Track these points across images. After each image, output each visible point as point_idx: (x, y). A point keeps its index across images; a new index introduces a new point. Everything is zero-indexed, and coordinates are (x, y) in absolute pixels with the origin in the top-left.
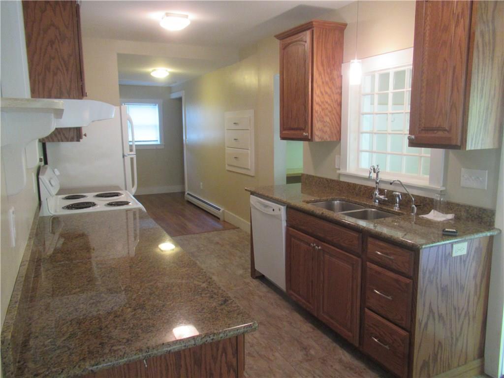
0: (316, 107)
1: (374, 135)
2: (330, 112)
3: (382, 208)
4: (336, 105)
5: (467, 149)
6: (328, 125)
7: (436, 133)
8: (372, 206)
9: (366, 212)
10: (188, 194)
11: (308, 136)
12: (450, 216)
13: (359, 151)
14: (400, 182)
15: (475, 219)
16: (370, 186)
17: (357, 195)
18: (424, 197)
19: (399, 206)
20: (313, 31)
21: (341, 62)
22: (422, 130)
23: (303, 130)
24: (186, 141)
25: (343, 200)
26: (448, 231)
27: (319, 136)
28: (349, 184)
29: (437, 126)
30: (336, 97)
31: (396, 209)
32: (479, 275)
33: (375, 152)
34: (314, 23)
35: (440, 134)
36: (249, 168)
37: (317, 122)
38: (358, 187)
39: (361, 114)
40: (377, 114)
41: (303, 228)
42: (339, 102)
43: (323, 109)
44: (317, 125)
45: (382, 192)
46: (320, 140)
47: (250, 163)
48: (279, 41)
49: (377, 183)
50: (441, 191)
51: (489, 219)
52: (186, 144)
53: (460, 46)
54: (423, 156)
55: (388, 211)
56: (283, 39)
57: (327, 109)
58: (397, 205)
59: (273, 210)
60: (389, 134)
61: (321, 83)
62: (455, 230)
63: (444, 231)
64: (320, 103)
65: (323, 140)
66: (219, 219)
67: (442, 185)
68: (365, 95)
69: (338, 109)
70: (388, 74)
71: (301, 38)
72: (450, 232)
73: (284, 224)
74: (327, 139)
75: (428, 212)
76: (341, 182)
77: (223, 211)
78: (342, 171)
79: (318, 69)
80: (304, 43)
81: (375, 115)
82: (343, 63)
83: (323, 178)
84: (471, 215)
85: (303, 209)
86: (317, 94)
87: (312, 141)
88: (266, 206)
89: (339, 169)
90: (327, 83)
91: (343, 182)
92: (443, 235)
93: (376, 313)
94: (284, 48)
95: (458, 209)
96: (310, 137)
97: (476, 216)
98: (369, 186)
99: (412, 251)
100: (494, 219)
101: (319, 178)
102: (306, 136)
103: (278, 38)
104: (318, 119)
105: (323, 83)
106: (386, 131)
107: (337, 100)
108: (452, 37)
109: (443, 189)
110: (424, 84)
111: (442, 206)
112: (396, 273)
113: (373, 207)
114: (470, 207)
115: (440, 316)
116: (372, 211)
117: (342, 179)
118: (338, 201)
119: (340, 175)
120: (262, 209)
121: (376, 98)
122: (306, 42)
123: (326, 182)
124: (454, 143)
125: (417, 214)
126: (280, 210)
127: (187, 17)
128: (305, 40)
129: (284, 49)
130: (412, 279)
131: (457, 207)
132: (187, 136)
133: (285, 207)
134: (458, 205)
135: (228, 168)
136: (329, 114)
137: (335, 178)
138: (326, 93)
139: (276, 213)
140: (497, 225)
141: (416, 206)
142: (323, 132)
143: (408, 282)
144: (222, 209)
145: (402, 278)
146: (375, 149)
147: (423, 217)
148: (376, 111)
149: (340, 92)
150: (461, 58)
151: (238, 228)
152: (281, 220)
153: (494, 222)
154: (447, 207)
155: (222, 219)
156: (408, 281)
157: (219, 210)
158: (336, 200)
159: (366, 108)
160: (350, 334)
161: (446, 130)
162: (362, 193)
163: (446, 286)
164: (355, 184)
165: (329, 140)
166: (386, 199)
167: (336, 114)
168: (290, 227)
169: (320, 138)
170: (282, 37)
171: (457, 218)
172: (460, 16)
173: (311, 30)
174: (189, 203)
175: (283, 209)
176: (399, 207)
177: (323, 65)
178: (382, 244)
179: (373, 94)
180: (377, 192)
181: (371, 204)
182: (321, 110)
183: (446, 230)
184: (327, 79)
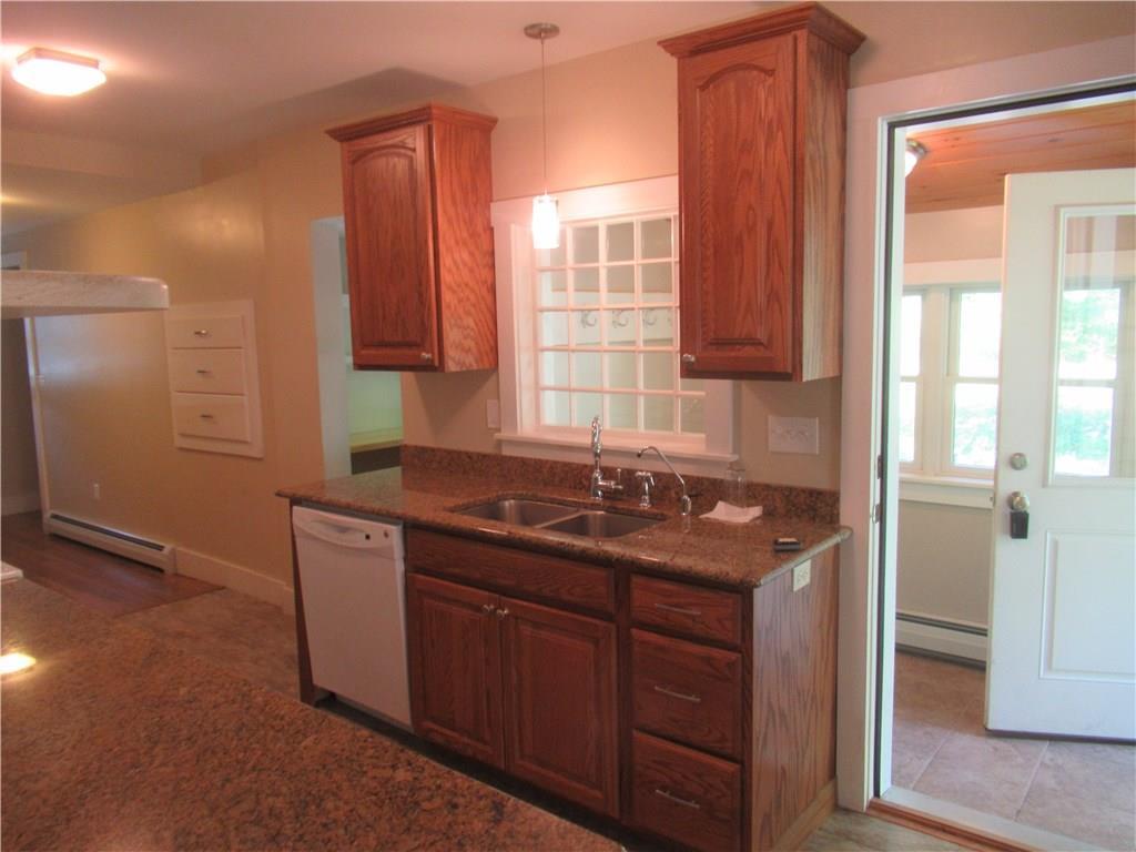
0: (447, 296)
1: (571, 354)
2: (474, 306)
3: (615, 508)
4: (484, 291)
5: (804, 380)
6: (472, 334)
7: (739, 350)
8: (592, 504)
9: (583, 519)
10: (55, 517)
11: (433, 361)
12: (756, 511)
13: (538, 388)
14: (655, 449)
15: (803, 511)
16: (576, 461)
17: (546, 484)
18: (698, 478)
19: (651, 499)
20: (430, 128)
21: (489, 200)
22: (711, 344)
23: (419, 345)
24: (37, 379)
25: (521, 497)
26: (784, 543)
27: (457, 359)
28: (523, 461)
29: (743, 337)
30: (485, 273)
31: (645, 505)
32: (826, 620)
33: (574, 390)
34: (434, 111)
35: (749, 351)
36: (249, 440)
37: (451, 329)
38: (548, 466)
39: (537, 310)
40: (573, 310)
41: (457, 570)
42: (489, 283)
43: (460, 301)
44: (452, 335)
45: (608, 473)
46: (458, 369)
47: (246, 425)
48: (338, 144)
49: (596, 455)
50: (731, 463)
51: (829, 508)
52: (38, 384)
53: (779, 181)
54: (681, 396)
55: (630, 513)
56: (350, 139)
57: (468, 299)
58: (647, 498)
59: (368, 537)
60: (605, 351)
61: (453, 242)
62: (793, 540)
63: (776, 543)
64: (455, 288)
65: (464, 369)
66: (161, 571)
67: (731, 451)
68: (543, 270)
69: (489, 298)
70: (595, 229)
71: (402, 142)
72: (787, 543)
73: (400, 567)
74: (471, 365)
75: (711, 507)
76: (506, 457)
77: (173, 552)
78: (505, 434)
79: (445, 211)
80: (410, 153)
81: (570, 313)
82: (491, 201)
83: (459, 453)
84: (794, 506)
85: (454, 527)
86: (447, 265)
87: (443, 370)
88: (344, 530)
89: (499, 430)
90: (465, 244)
91: (511, 458)
92: (777, 551)
93: (659, 736)
94: (355, 160)
95: (767, 496)
96: (437, 363)
97: (804, 507)
98: (574, 464)
99: (737, 592)
100: (838, 509)
101: (449, 452)
102: (428, 359)
103: (335, 138)
104: (453, 321)
105: (457, 243)
106: (599, 343)
107: (486, 282)
108: (761, 164)
109: (735, 458)
110: (710, 252)
111: (740, 492)
112: (702, 644)
113: (594, 506)
114: (791, 489)
115: (782, 715)
116: (595, 516)
117: (507, 451)
118: (512, 501)
119: (500, 443)
120: (334, 537)
121: (571, 276)
122: (414, 150)
123: (468, 460)
124: (780, 369)
125: (694, 514)
126: (386, 535)
127: (95, 64)
128: (412, 146)
129: (354, 162)
130: (740, 652)
131: (766, 493)
132: (43, 369)
133: (400, 527)
134: (767, 487)
135: (180, 442)
136: (473, 310)
137: (488, 449)
138: (465, 264)
139: (376, 542)
140: (844, 519)
141: (690, 496)
142: (463, 349)
143: (734, 658)
144: (168, 547)
145: (717, 653)
146: (574, 385)
147: (707, 518)
148: (572, 304)
149: (490, 262)
150: (784, 204)
151: (223, 588)
152: (392, 559)
153: (838, 514)
154: (750, 493)
155: (168, 569)
156: (734, 656)
157: (160, 548)
158: (506, 499)
159: (547, 297)
160: (598, 794)
161: (761, 344)
162: (557, 479)
163: (788, 653)
164: (540, 460)
165: (475, 367)
166: (620, 487)
167: (485, 310)
168: (417, 572)
169: (458, 363)
170: (345, 135)
171: (768, 514)
172: (775, 125)
173: (426, 124)
174: (58, 538)
175: (395, 531)
176: (651, 502)
177: (454, 203)
178: (667, 586)
179: (564, 270)
180: (597, 474)
181: (591, 502)
182: (456, 301)
183: (781, 540)
184: (465, 235)
